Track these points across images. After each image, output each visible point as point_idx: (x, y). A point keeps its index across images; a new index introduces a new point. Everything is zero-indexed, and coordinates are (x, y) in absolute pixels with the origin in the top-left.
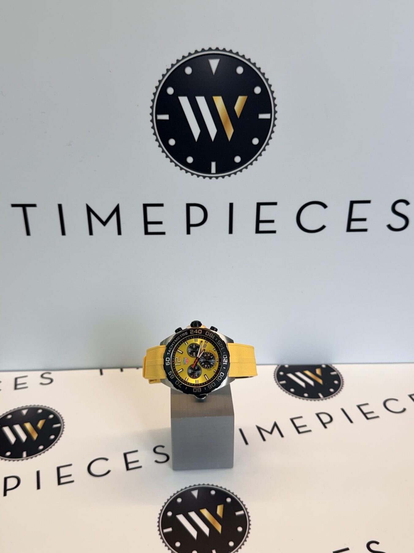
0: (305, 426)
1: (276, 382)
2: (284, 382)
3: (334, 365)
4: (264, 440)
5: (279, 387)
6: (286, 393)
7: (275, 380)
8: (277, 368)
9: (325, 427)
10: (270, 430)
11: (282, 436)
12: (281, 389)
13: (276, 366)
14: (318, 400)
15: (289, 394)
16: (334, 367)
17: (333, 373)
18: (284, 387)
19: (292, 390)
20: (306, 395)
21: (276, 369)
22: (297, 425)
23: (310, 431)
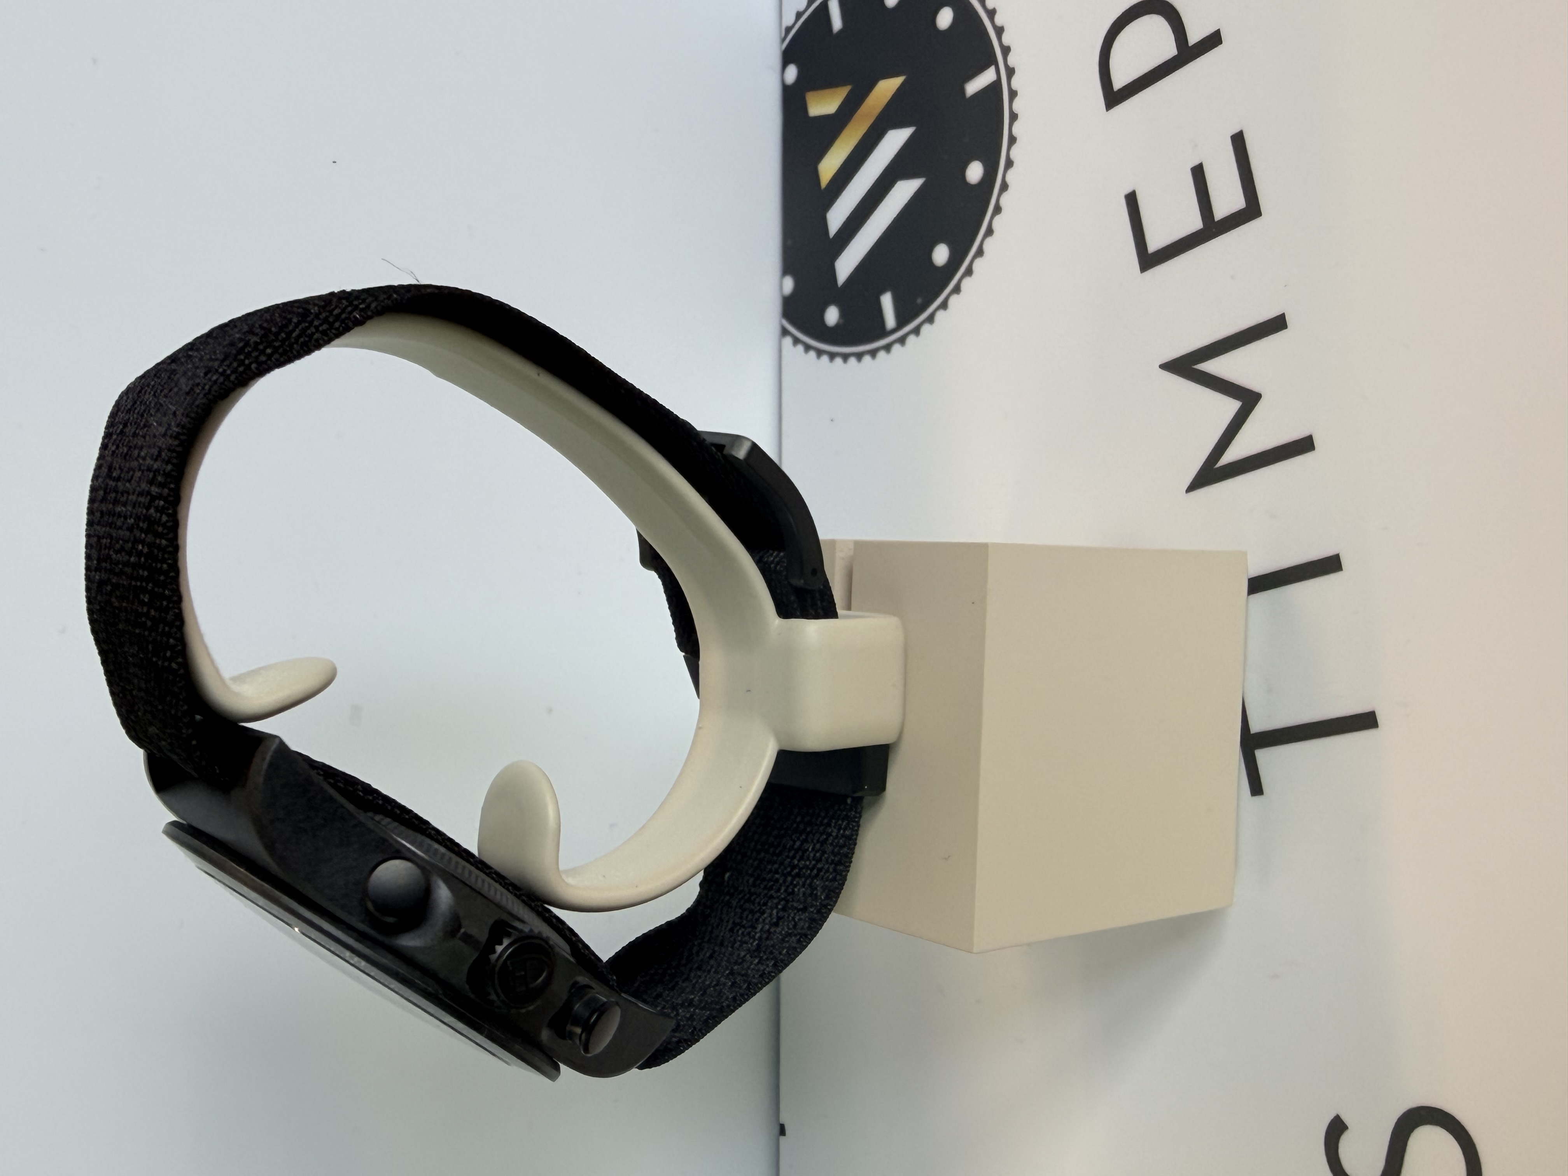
0: (1198, 173)
1: (888, 348)
2: (887, 301)
3: (789, 19)
4: (1305, 445)
5: (917, 331)
6: (957, 290)
7: (873, 353)
8: (796, 341)
9: (1214, 40)
10: (1231, 406)
11: (1278, 324)
12: (931, 319)
13: (788, 341)
14: (1013, 94)
15: (969, 272)
16: (799, 15)
17: (837, 23)
18: (919, 301)
19: (941, 254)
20: (975, 172)
21: (808, 348)
22: (1195, 223)
23: (1239, 141)
